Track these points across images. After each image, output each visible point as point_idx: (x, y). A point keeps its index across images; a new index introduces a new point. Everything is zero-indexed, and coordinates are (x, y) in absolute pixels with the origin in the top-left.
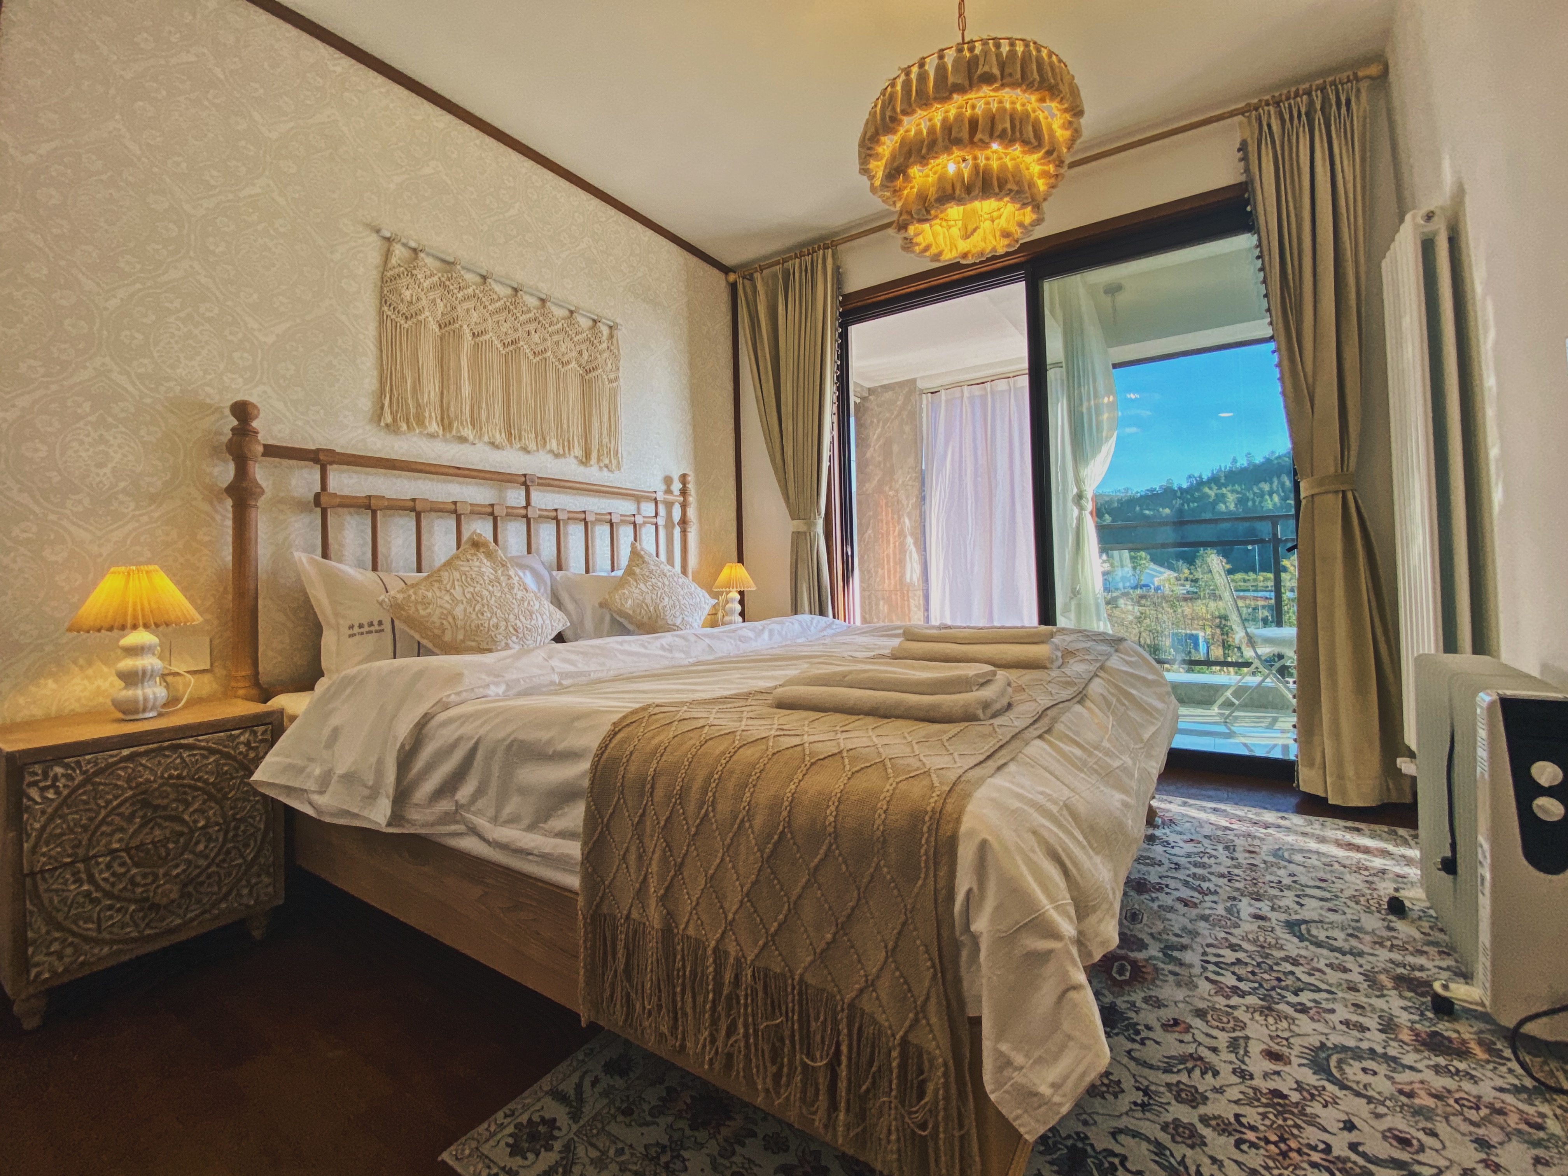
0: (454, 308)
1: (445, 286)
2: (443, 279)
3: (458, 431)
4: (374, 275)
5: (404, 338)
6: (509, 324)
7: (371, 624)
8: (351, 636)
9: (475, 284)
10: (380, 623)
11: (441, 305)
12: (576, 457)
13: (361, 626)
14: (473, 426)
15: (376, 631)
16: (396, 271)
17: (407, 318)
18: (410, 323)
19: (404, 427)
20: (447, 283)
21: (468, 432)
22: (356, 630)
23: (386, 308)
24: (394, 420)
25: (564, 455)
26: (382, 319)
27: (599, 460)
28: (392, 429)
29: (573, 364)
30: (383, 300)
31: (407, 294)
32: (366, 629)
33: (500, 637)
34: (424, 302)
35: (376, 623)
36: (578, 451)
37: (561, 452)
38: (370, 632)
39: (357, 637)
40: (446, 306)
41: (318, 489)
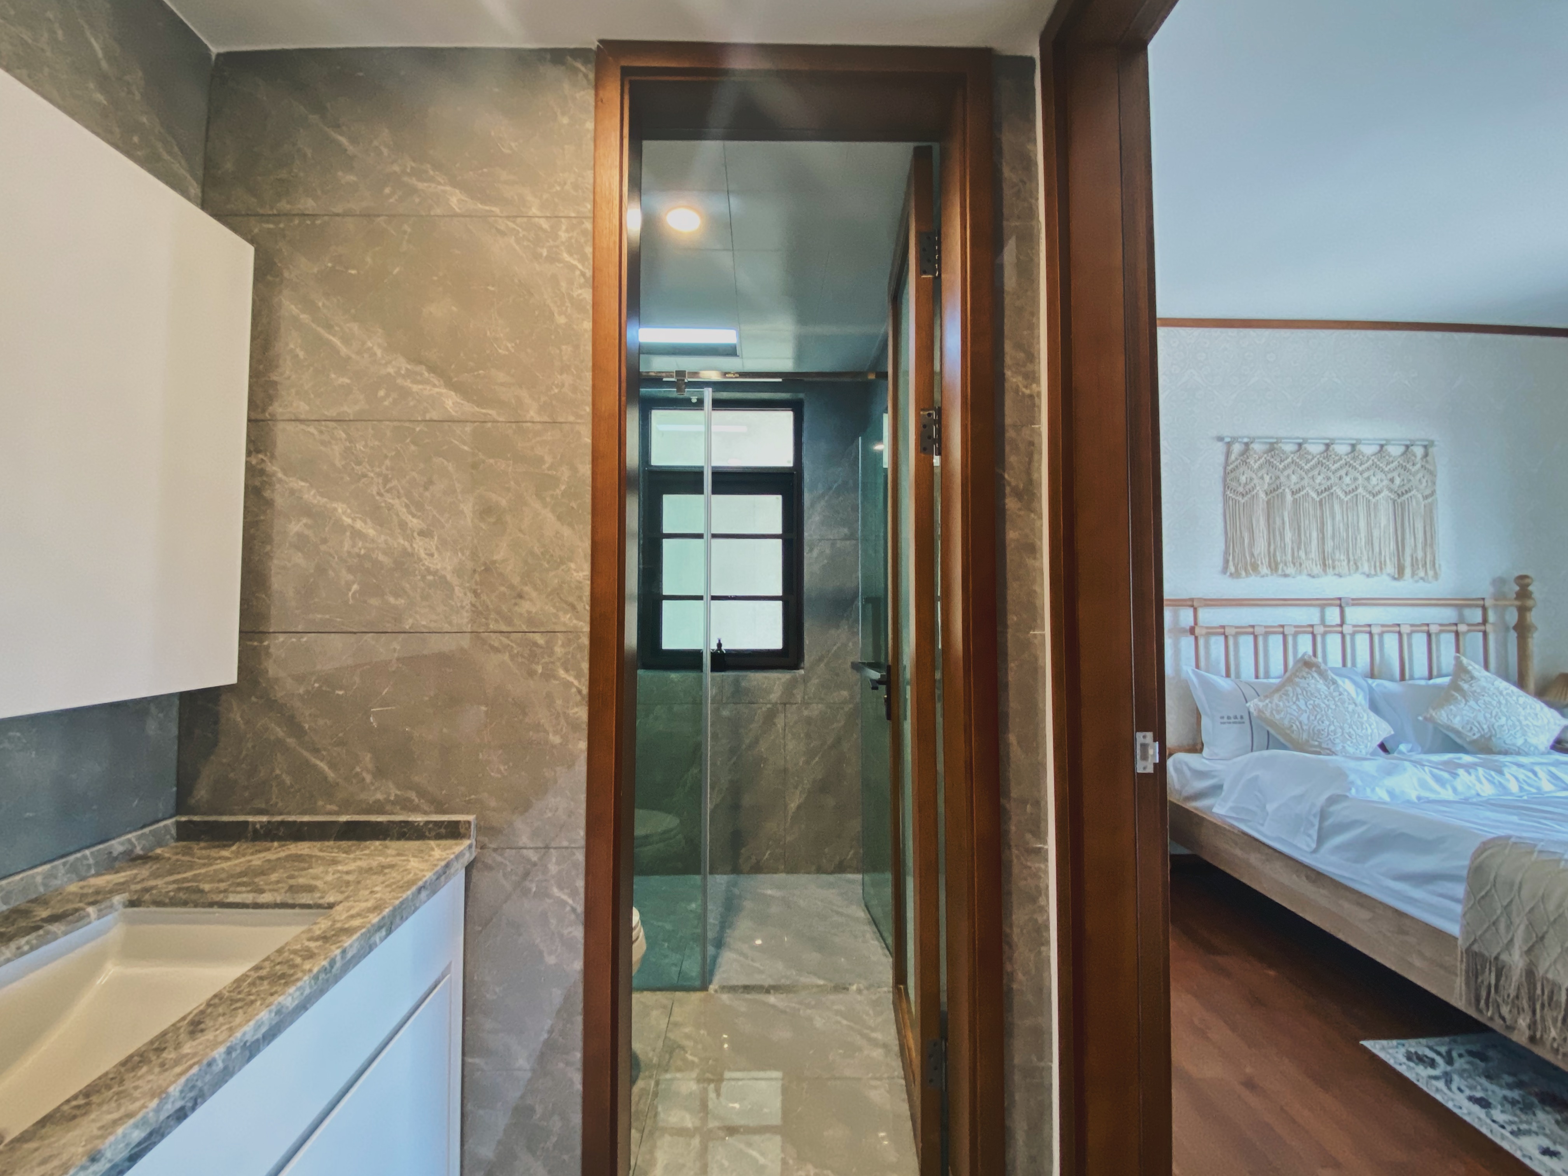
0: (1278, 478)
1: (1270, 463)
2: (1268, 458)
3: (1283, 570)
4: (1220, 470)
5: (1241, 509)
6: (1322, 476)
7: (1236, 717)
8: (1222, 723)
9: (1292, 453)
10: (1242, 717)
11: (1267, 478)
12: (1389, 575)
13: (1229, 718)
14: (1294, 564)
15: (1240, 723)
16: (1235, 464)
17: (1243, 495)
18: (1246, 498)
19: (1243, 573)
20: (1272, 460)
21: (1290, 570)
22: (1225, 720)
23: (1228, 493)
24: (1236, 569)
25: (1376, 575)
26: (1226, 499)
27: (1413, 574)
28: (1236, 575)
29: (1386, 493)
30: (1226, 486)
31: (1243, 479)
32: (1232, 720)
33: (1337, 741)
34: (1256, 481)
35: (1239, 717)
36: (1390, 568)
37: (1373, 572)
38: (1234, 723)
39: (1226, 726)
40: (1271, 478)
41: (1192, 624)
